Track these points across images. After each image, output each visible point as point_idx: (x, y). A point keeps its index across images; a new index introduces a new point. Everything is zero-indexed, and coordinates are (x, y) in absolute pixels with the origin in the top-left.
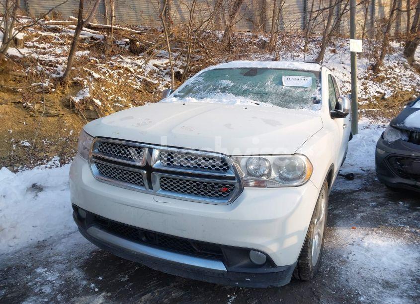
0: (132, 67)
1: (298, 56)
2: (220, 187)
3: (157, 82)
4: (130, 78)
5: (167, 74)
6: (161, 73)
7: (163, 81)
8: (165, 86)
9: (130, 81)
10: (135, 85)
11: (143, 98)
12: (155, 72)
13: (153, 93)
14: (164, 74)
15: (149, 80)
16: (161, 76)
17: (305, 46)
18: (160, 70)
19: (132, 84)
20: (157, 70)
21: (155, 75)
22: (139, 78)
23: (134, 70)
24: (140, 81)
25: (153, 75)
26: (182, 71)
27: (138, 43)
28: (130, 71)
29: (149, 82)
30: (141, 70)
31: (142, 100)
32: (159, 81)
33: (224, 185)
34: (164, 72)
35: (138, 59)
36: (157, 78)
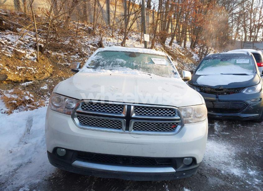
0: (3, 40)
1: (110, 40)
2: (171, 125)
3: (24, 52)
4: (3, 48)
5: (31, 46)
6: (26, 46)
7: (28, 51)
8: (30, 55)
9: (3, 50)
10: (7, 53)
11: (15, 63)
12: (21, 45)
13: (22, 60)
14: (28, 46)
15: (18, 51)
16: (27, 48)
17: (112, 34)
18: (25, 43)
19: (5, 53)
20: (23, 43)
21: (22, 47)
22: (10, 49)
23: (5, 42)
24: (11, 51)
25: (20, 47)
26: (42, 45)
27: (4, 22)
28: (2, 43)
29: (18, 52)
30: (10, 43)
31: (15, 65)
32: (25, 51)
33: (173, 124)
34: (28, 45)
35: (6, 34)
36: (24, 49)
